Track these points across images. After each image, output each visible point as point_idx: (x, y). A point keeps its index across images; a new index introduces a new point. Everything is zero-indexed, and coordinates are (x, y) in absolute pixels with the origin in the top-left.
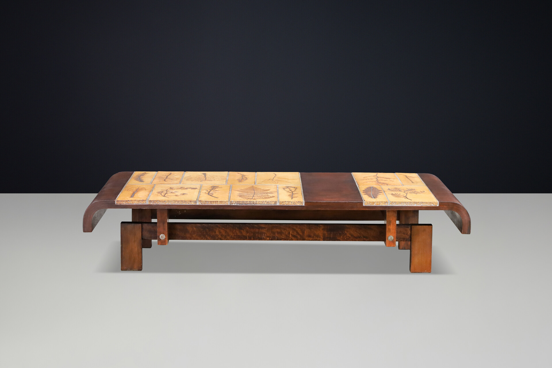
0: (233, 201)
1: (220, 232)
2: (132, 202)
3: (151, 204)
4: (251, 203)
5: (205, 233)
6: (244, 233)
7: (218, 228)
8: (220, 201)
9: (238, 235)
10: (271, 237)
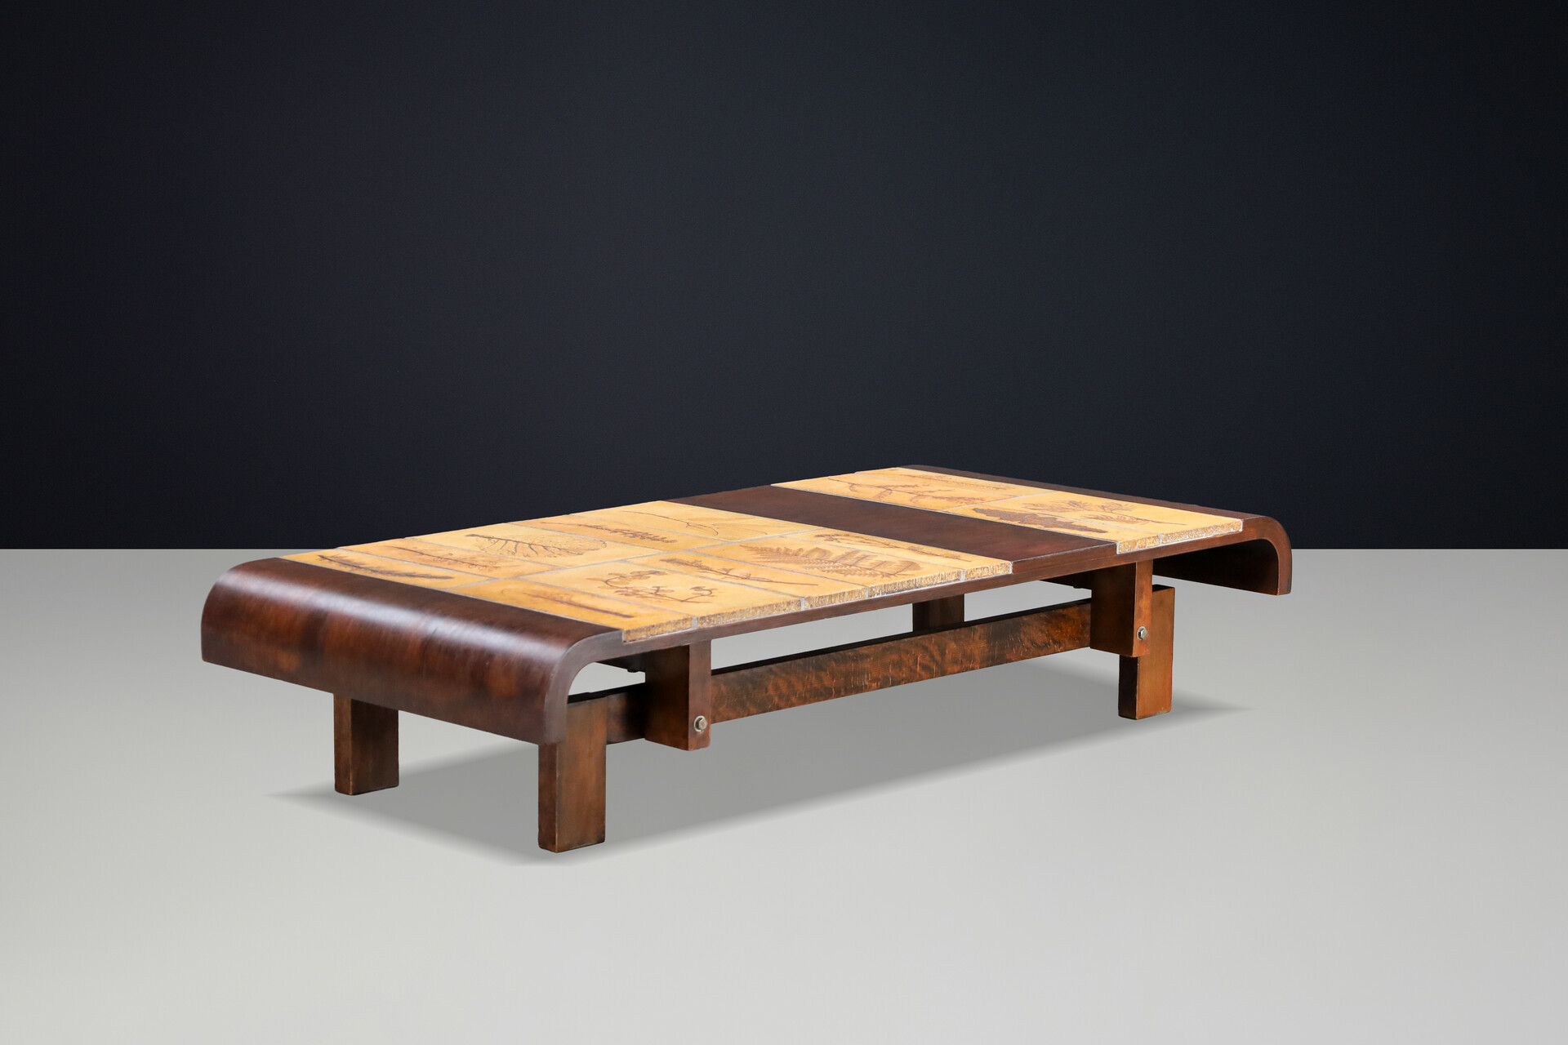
0: (875, 587)
1: (776, 687)
2: (660, 629)
3: (705, 625)
4: (911, 585)
5: (745, 697)
6: (827, 681)
7: (772, 677)
8: (849, 592)
9: (815, 688)
10: (879, 680)
